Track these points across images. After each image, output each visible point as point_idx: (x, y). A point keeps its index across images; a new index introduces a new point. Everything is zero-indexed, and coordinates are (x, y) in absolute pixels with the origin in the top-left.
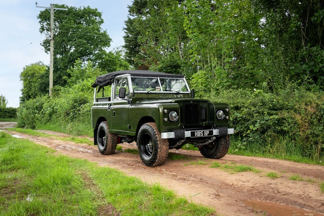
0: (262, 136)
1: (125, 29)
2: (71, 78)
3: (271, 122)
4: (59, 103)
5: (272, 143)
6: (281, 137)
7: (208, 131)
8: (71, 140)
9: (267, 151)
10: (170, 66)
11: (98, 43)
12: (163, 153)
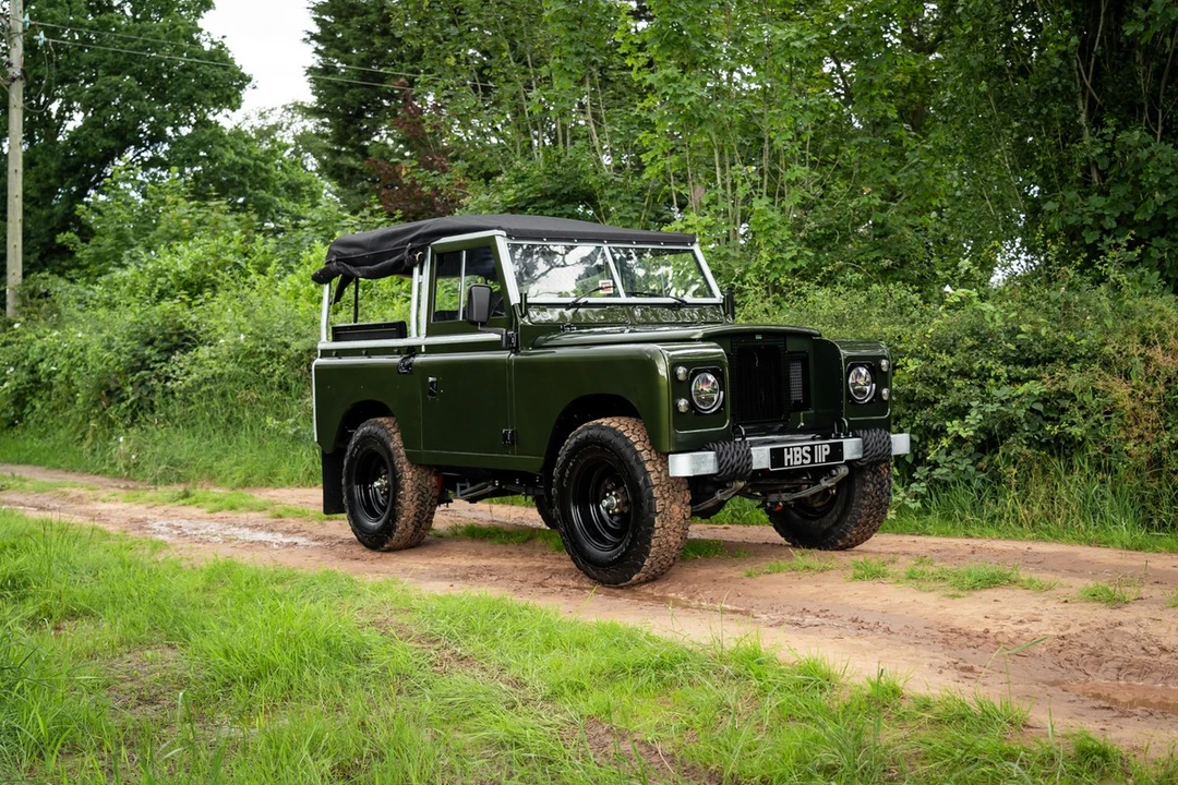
0: (980, 460)
1: (314, 37)
2: (93, 241)
3: (1017, 408)
4: (60, 349)
5: (1023, 487)
6: (1057, 464)
7: (828, 447)
8: (182, 502)
9: (1006, 515)
10: (553, 196)
11: (194, 92)
12: (671, 533)
